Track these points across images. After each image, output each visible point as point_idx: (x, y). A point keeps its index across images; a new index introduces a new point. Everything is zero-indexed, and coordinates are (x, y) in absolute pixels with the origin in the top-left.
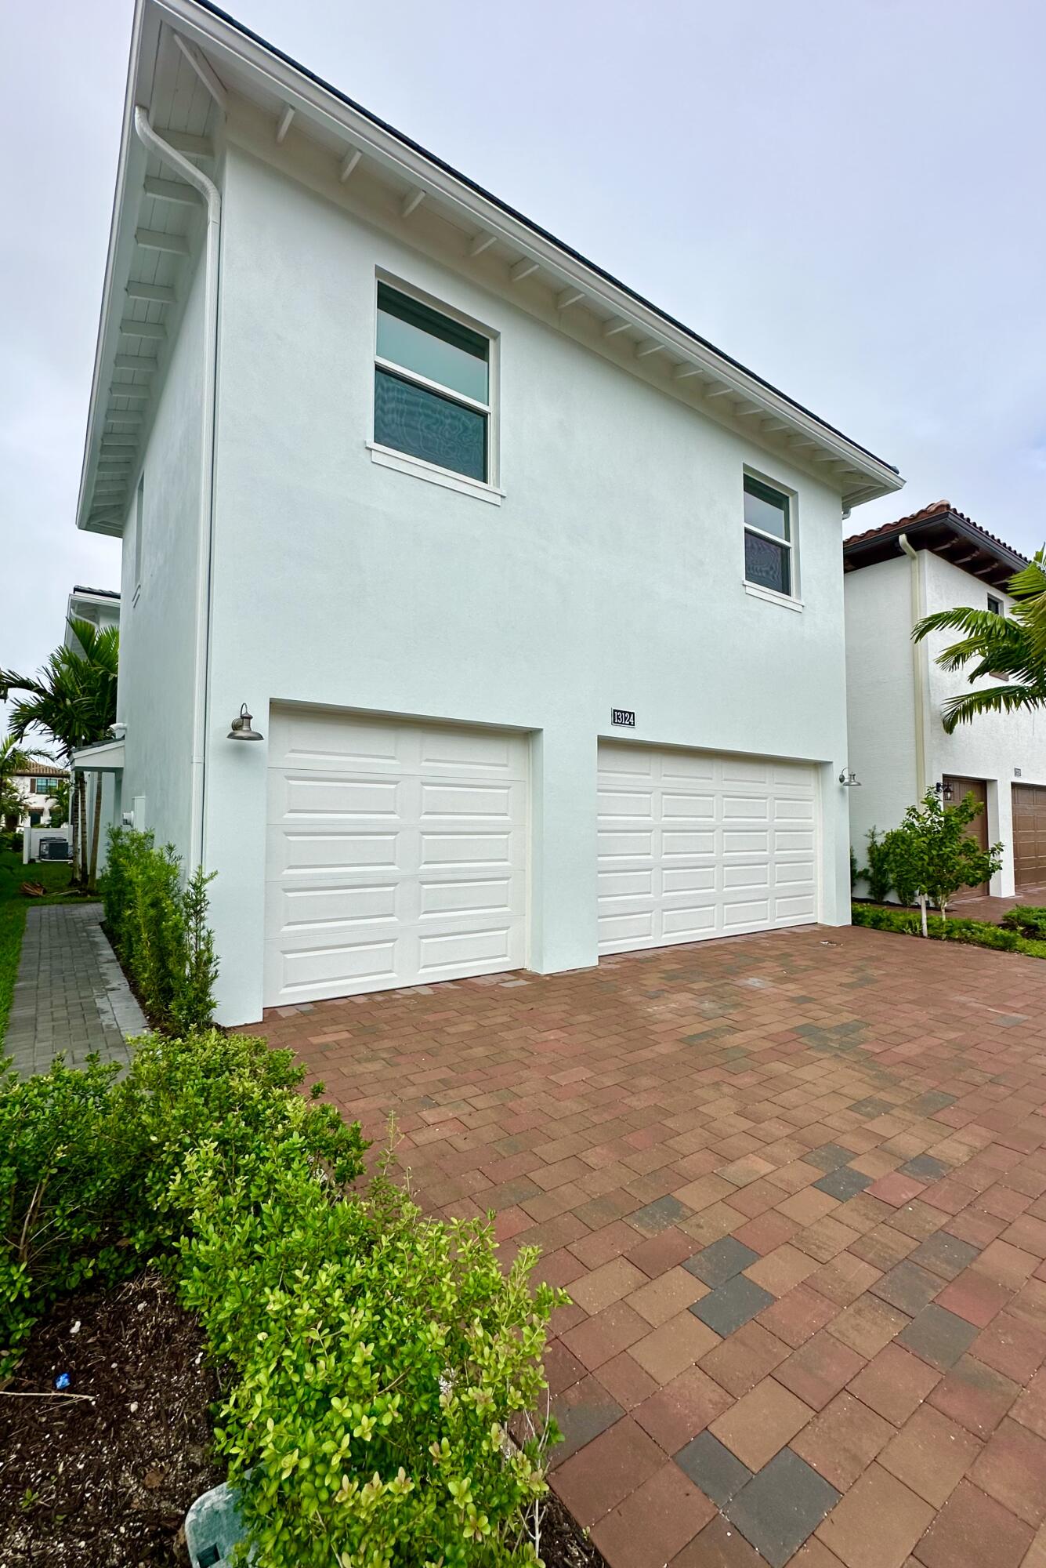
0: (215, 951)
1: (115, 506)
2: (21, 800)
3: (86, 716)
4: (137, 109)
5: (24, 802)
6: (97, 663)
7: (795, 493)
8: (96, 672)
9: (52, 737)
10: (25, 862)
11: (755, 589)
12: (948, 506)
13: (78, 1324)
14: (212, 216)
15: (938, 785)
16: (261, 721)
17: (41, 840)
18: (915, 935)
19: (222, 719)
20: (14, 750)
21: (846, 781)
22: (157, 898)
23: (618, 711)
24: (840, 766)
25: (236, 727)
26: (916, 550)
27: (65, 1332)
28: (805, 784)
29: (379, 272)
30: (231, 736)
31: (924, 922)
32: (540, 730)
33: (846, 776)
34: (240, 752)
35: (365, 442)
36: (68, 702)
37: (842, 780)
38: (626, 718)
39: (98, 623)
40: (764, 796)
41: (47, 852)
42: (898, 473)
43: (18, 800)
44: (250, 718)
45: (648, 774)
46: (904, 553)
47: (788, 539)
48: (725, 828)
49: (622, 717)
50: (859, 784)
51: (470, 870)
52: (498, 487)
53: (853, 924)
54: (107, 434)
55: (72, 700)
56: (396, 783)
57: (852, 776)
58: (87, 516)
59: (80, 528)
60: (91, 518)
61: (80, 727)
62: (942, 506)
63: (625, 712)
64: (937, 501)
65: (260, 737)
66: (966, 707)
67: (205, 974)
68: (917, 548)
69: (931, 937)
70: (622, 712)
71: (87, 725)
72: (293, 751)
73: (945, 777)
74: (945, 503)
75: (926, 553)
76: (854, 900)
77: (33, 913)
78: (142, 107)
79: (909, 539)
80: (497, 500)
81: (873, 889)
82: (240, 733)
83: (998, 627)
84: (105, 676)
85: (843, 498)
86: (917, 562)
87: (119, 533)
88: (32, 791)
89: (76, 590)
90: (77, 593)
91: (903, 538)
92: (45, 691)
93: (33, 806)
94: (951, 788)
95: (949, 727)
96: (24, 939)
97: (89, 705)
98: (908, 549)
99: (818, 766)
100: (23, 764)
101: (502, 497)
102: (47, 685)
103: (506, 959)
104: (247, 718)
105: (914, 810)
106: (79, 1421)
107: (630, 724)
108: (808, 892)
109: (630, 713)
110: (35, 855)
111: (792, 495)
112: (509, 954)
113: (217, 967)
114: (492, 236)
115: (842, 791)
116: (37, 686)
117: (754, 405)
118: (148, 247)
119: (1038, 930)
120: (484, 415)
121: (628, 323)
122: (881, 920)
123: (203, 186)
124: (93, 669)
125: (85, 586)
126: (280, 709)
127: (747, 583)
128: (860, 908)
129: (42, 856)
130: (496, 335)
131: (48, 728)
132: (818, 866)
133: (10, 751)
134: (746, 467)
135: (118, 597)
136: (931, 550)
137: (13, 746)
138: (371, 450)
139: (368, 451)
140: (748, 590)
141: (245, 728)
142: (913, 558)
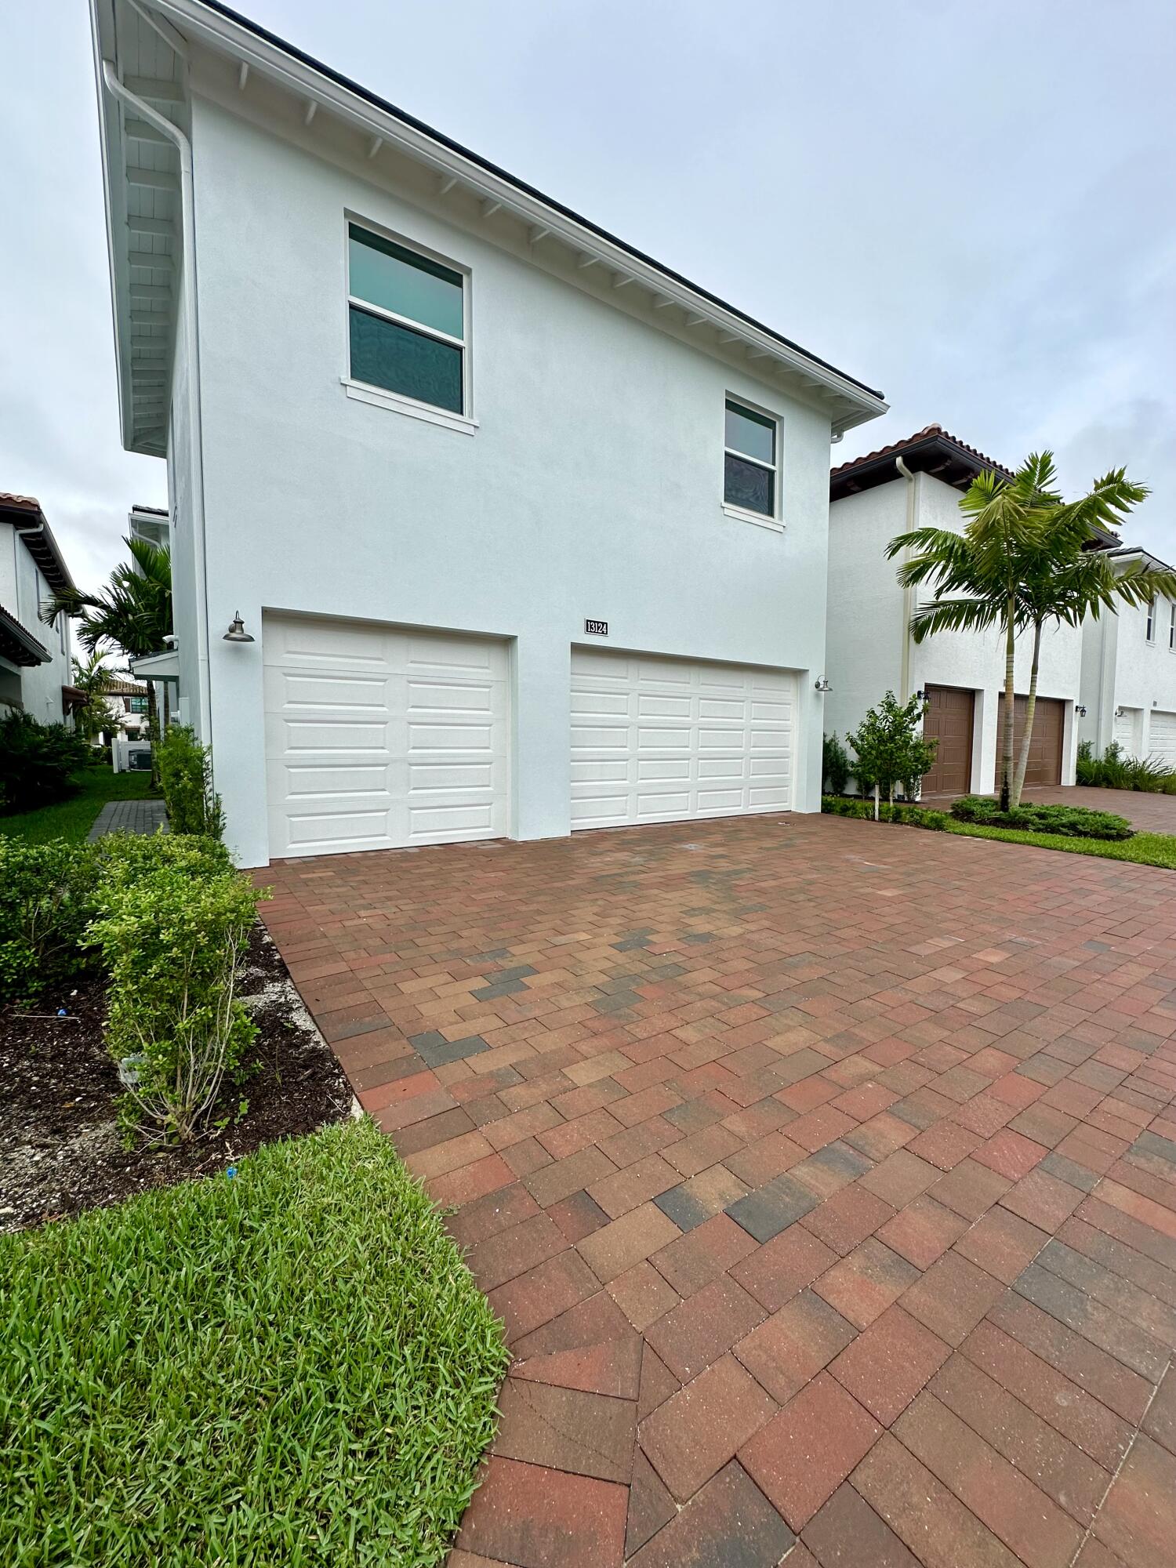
0: (223, 809)
1: (157, 428)
2: (116, 719)
3: (148, 631)
4: (104, 63)
5: (120, 720)
6: (153, 580)
7: (781, 418)
8: (154, 588)
9: (121, 651)
10: (116, 771)
11: (733, 510)
12: (939, 429)
13: (76, 991)
14: (184, 167)
15: (919, 693)
16: (253, 625)
17: (130, 752)
18: (868, 819)
19: (220, 624)
20: (100, 668)
21: (821, 686)
22: (177, 769)
23: (591, 621)
24: (816, 674)
25: (232, 630)
26: (913, 472)
27: (68, 995)
28: (786, 690)
29: (348, 213)
30: (226, 637)
31: (877, 808)
32: (514, 638)
33: (822, 683)
34: (237, 651)
35: (340, 379)
36: (130, 617)
37: (817, 686)
38: (599, 628)
39: (160, 542)
40: (742, 699)
41: (136, 763)
42: (882, 397)
43: (113, 718)
44: (242, 623)
45: (626, 678)
46: (900, 476)
47: (774, 464)
48: (701, 726)
49: (595, 626)
50: (831, 690)
51: (454, 756)
52: (472, 418)
53: (823, 811)
54: (136, 359)
55: (133, 615)
56: (385, 681)
57: (826, 682)
58: (131, 437)
59: (126, 449)
60: (135, 440)
61: (143, 640)
62: (932, 430)
63: (598, 622)
64: (930, 424)
65: (251, 639)
67: (216, 826)
68: (913, 470)
69: (881, 820)
70: (595, 622)
71: (150, 639)
72: (289, 652)
73: (927, 686)
74: (936, 426)
75: (922, 475)
76: (824, 793)
77: (110, 806)
78: (108, 61)
79: (905, 462)
80: (471, 430)
81: (860, 786)
82: (234, 635)
83: (956, 546)
84: (162, 592)
85: (832, 424)
86: (913, 484)
87: (163, 455)
88: (127, 710)
89: (134, 509)
90: (136, 513)
91: (897, 462)
92: (109, 607)
93: (129, 725)
94: (929, 696)
96: (97, 821)
97: (150, 620)
98: (905, 470)
99: (798, 674)
100: (111, 684)
101: (475, 427)
102: (110, 602)
103: (490, 829)
104: (239, 623)
105: (873, 712)
106: (68, 1028)
107: (603, 633)
108: (783, 783)
109: (603, 623)
110: (126, 766)
111: (779, 420)
112: (492, 825)
113: (225, 821)
114: (452, 178)
115: (817, 696)
116: (101, 602)
117: (731, 335)
118: (142, 185)
119: (973, 814)
120: (460, 349)
121: (595, 258)
122: (842, 808)
123: (174, 136)
124: (151, 585)
125: (143, 505)
126: (270, 616)
127: (725, 505)
128: (829, 798)
129: (132, 766)
130: (469, 271)
131: (118, 643)
132: (793, 762)
133: (96, 669)
134: (727, 393)
135: (165, 514)
136: (927, 471)
137: (98, 664)
138: (346, 385)
139: (344, 387)
140: (726, 512)
141: (237, 631)
142: (910, 480)
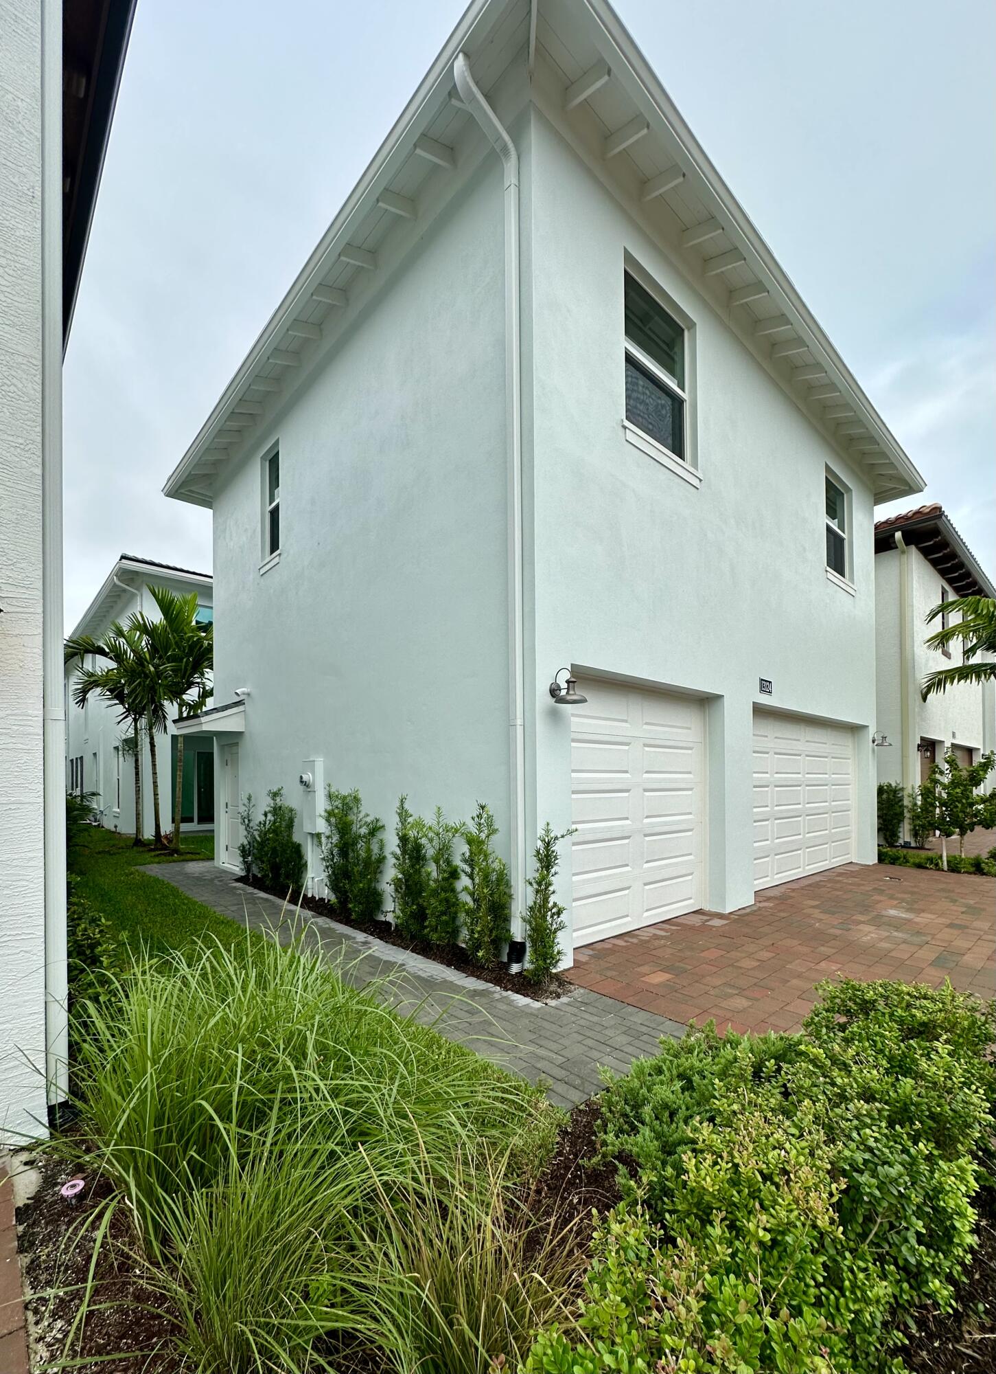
1: (206, 475)
4: (461, 56)
7: (850, 490)
11: (832, 574)
12: (941, 509)
15: (919, 746)
18: (939, 870)
19: (544, 683)
21: (877, 742)
23: (763, 680)
24: (872, 729)
29: (625, 253)
32: (722, 697)
33: (878, 738)
34: (554, 715)
35: (622, 421)
37: (873, 741)
45: (767, 737)
46: (897, 548)
47: (844, 532)
49: (765, 686)
52: (698, 471)
53: (878, 861)
57: (885, 738)
58: (180, 483)
59: (166, 495)
60: (181, 486)
62: (936, 508)
66: (939, 681)
68: (907, 544)
69: (952, 871)
73: (922, 739)
74: (940, 506)
75: (912, 549)
78: (466, 55)
79: (902, 535)
80: (695, 482)
85: (874, 497)
86: (905, 556)
87: (210, 505)
89: (123, 557)
90: (123, 561)
91: (898, 535)
95: (925, 699)
98: (901, 544)
99: (854, 729)
101: (700, 480)
103: (692, 901)
104: (573, 683)
107: (769, 692)
108: (848, 836)
109: (769, 682)
111: (847, 492)
112: (694, 896)
115: (874, 751)
118: (388, 207)
120: (680, 402)
122: (898, 858)
123: (505, 147)
125: (131, 554)
127: (827, 568)
130: (692, 326)
132: (853, 815)
134: (826, 465)
136: (916, 546)
138: (626, 427)
139: (624, 430)
140: (828, 574)
142: (903, 552)
